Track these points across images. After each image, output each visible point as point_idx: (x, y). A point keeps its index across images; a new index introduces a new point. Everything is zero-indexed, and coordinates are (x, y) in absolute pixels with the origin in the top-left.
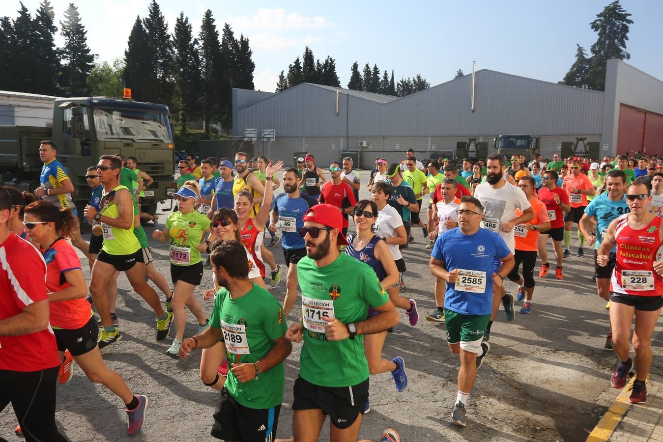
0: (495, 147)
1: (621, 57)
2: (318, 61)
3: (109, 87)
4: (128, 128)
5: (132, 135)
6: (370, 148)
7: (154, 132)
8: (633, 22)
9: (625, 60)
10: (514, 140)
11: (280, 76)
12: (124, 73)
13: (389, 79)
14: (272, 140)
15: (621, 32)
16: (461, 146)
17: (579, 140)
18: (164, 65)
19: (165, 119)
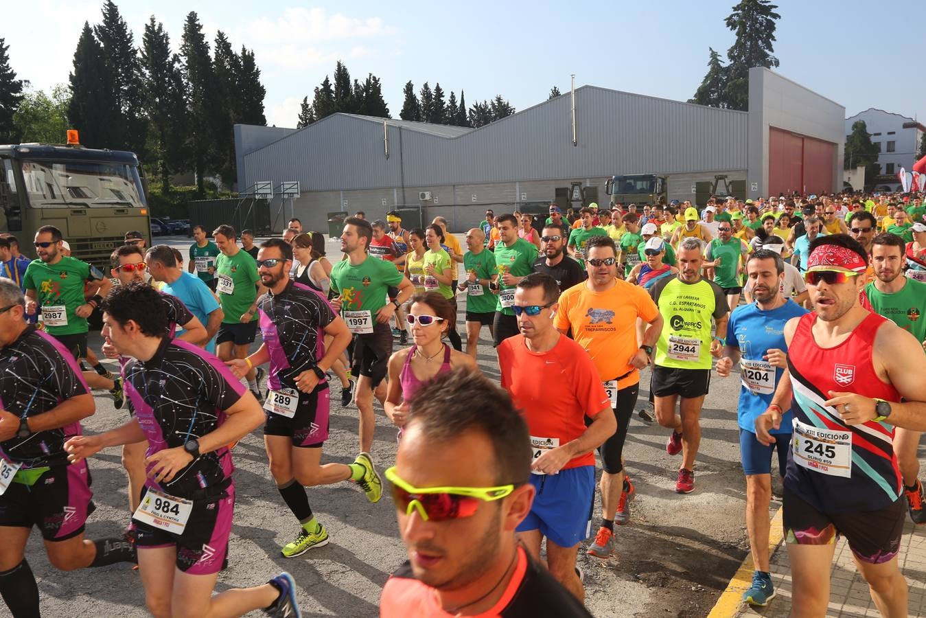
0: (607, 193)
1: (768, 64)
2: (356, 81)
3: (49, 128)
4: (78, 188)
5: (86, 197)
6: (436, 201)
7: (118, 192)
8: (780, 17)
9: (773, 68)
10: (632, 181)
11: (302, 105)
12: (69, 107)
13: (458, 104)
14: (296, 196)
15: (765, 30)
16: (561, 193)
17: (719, 178)
18: (130, 95)
19: (133, 172)
